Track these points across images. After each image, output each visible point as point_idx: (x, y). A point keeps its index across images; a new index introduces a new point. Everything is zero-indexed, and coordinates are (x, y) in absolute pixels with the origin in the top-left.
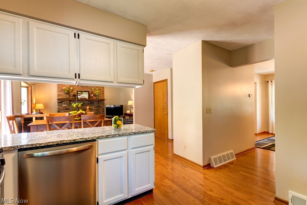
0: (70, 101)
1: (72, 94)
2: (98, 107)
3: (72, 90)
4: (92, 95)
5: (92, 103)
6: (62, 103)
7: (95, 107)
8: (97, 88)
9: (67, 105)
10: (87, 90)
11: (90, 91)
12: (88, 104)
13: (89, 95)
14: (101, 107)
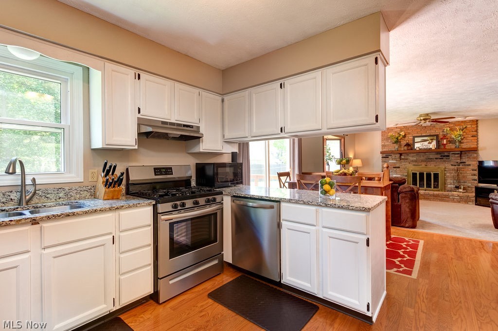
0: (401, 155)
1: (404, 143)
2: (459, 165)
3: (405, 136)
4: (445, 142)
5: (444, 156)
6: (388, 157)
7: (452, 165)
8: (458, 125)
9: (395, 161)
10: (433, 132)
11: (441, 133)
12: (436, 159)
13: (438, 143)
14: (470, 165)
